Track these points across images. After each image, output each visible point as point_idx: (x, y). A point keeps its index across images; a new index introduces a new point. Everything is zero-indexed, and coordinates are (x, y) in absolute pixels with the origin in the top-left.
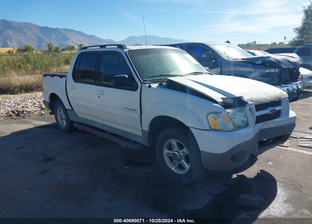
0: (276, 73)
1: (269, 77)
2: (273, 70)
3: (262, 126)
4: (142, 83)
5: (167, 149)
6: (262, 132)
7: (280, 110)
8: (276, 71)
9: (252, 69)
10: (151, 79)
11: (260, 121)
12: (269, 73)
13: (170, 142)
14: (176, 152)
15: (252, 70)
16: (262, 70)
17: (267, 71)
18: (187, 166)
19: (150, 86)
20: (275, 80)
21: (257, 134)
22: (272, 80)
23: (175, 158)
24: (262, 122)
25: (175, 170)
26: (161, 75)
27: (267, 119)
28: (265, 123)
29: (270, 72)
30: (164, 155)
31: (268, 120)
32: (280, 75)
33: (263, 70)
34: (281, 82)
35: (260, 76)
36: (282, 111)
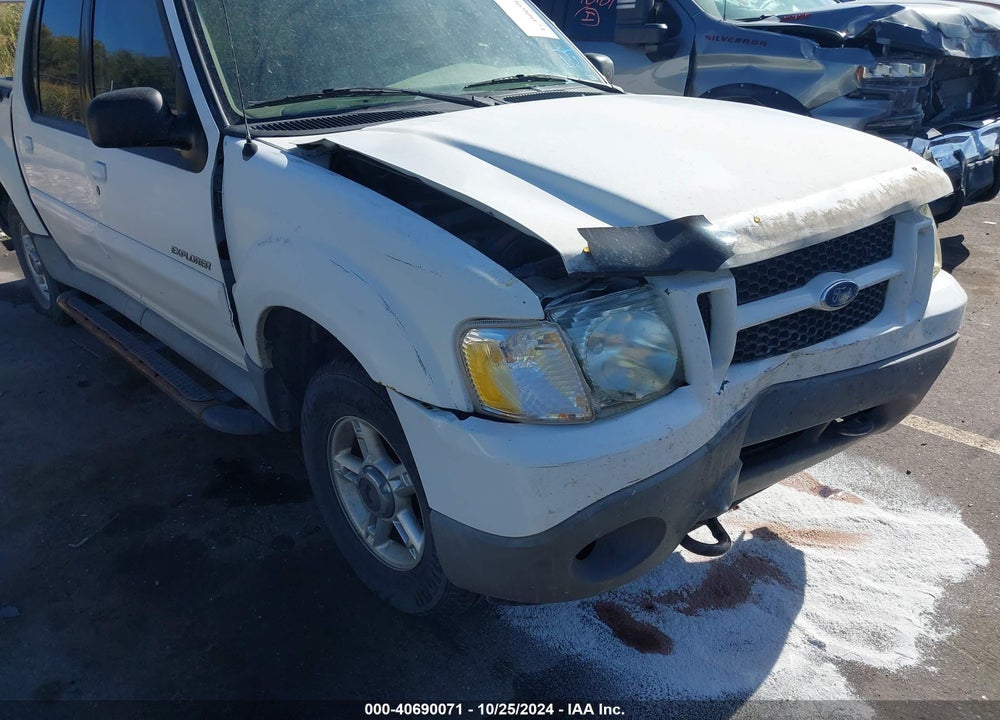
0: (915, 80)
1: (884, 97)
2: (903, 70)
3: (769, 371)
4: (224, 132)
5: (345, 452)
6: (770, 400)
7: (882, 287)
8: (917, 74)
9: (816, 62)
10: (277, 111)
11: (764, 349)
12: (886, 81)
13: (349, 424)
14: (371, 471)
15: (817, 66)
16: (856, 66)
17: (882, 70)
18: (416, 541)
19: (249, 151)
20: (912, 111)
21: (739, 415)
22: (894, 114)
23: (371, 501)
24: (775, 353)
25: (378, 548)
26: (329, 93)
27: (803, 338)
28: (794, 356)
29: (896, 74)
30: (336, 476)
31: (813, 341)
32: (935, 90)
33: (860, 70)
34: (933, 120)
35: (848, 96)
36: (890, 287)
